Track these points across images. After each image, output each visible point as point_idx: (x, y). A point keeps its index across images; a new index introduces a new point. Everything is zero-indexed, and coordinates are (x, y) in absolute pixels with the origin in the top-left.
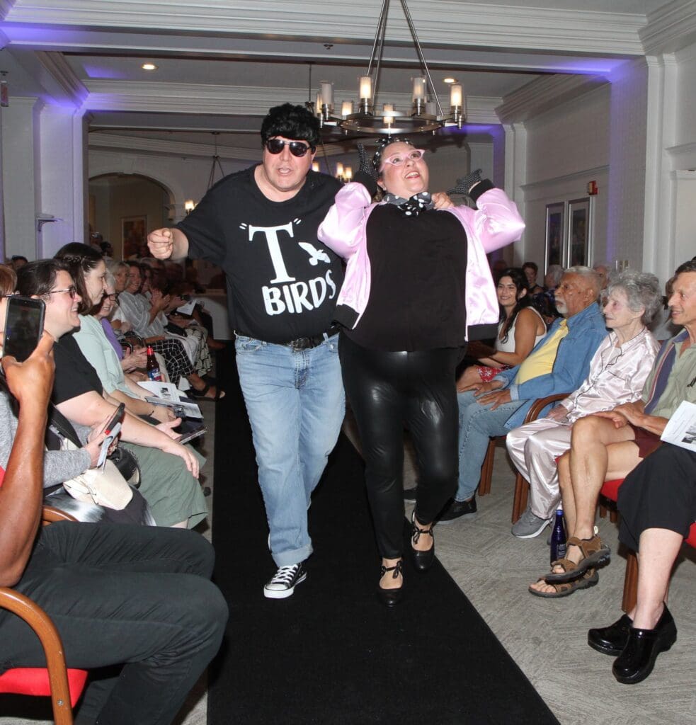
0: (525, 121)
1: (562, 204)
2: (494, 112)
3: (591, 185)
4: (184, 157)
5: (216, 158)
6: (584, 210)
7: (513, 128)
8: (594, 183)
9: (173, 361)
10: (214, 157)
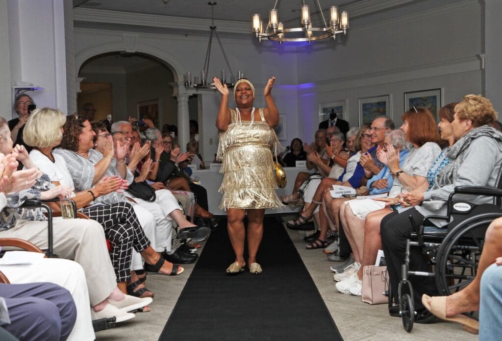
5: (212, 29)
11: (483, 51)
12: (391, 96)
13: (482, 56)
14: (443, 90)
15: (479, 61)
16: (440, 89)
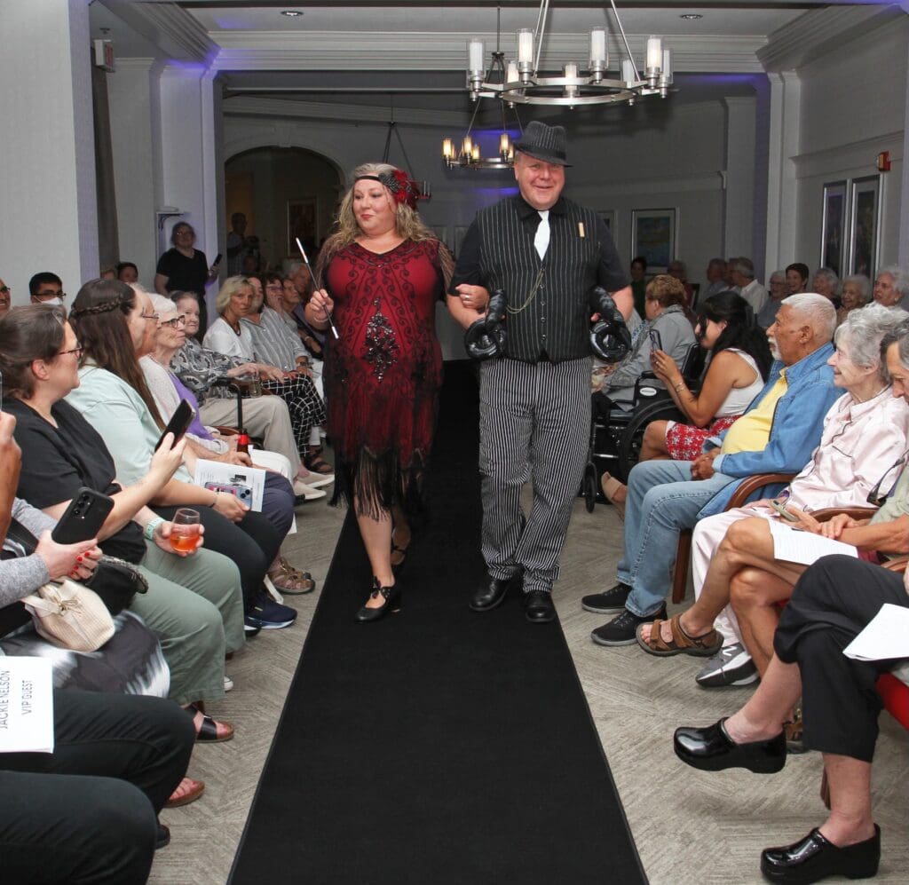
0: (799, 68)
1: (844, 183)
2: (756, 57)
3: (882, 156)
4: (356, 123)
5: (392, 125)
6: (873, 193)
7: (782, 78)
8: (885, 154)
9: (302, 405)
10: (390, 123)
11: (725, 168)
12: (617, 213)
13: (724, 173)
14: (678, 209)
15: (720, 179)
16: (674, 209)
